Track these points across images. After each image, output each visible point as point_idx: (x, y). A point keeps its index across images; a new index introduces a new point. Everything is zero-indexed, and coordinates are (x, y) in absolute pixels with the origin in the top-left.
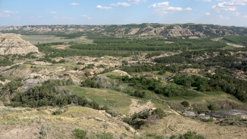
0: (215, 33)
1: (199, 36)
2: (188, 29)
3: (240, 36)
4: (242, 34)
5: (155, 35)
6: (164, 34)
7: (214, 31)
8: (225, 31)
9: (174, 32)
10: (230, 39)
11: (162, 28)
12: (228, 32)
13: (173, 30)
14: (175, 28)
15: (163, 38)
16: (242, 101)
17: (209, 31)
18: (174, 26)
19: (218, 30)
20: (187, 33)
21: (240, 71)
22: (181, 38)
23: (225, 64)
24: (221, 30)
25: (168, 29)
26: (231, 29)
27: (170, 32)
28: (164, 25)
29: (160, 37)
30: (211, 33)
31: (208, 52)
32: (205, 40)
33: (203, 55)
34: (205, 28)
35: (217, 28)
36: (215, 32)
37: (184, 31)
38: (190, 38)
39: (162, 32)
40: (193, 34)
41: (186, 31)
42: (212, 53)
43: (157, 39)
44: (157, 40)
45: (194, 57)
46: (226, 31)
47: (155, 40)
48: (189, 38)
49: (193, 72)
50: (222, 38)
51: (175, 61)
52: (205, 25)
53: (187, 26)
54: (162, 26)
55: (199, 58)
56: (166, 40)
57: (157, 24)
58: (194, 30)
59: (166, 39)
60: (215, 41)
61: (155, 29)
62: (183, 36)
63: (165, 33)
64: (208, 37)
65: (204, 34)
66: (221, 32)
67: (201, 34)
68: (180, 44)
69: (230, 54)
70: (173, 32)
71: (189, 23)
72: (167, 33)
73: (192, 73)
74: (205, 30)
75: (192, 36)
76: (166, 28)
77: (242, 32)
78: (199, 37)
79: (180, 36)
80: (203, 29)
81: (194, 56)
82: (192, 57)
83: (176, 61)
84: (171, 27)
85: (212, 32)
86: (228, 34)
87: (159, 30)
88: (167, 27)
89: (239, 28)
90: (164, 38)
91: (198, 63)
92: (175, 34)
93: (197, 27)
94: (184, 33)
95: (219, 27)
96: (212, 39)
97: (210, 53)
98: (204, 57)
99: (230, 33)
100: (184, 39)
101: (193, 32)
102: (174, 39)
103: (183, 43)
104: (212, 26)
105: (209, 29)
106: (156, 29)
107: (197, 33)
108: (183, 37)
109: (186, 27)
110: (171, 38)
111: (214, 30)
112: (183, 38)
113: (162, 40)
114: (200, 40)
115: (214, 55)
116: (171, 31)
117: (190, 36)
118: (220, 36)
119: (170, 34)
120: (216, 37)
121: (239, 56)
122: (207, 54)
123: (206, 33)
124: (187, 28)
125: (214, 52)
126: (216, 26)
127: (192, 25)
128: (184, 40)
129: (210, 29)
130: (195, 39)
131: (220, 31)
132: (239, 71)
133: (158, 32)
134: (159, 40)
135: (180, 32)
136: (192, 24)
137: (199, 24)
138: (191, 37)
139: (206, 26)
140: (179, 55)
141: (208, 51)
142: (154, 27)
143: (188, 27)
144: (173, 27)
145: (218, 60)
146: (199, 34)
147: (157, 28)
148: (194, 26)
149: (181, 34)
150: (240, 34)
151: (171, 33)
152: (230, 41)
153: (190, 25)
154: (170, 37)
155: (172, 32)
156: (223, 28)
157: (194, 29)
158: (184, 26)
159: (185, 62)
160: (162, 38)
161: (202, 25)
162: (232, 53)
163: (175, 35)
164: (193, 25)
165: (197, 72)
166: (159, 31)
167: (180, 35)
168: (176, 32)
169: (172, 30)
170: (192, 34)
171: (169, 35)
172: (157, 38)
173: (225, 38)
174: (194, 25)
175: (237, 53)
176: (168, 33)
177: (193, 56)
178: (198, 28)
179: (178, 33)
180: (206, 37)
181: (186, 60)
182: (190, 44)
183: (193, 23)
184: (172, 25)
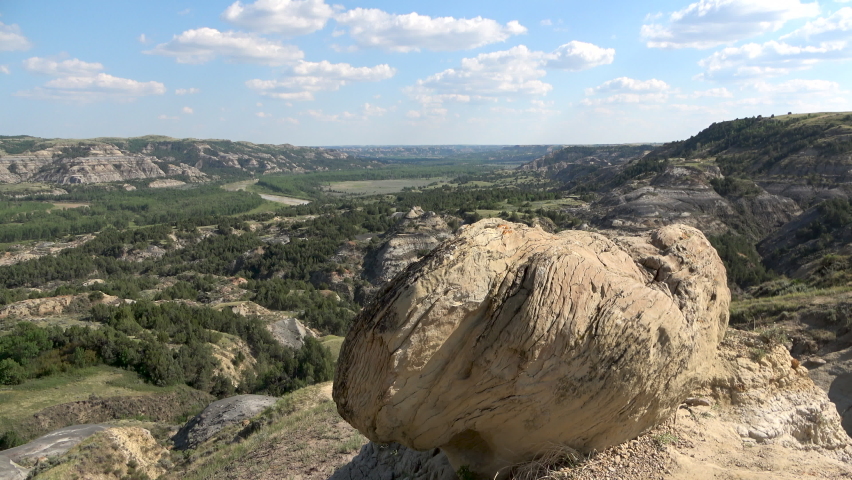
0: (239, 166)
1: (183, 177)
2: (148, 155)
3: (306, 173)
4: (311, 168)
5: (12, 181)
6: (51, 176)
7: (232, 161)
8: (264, 159)
9: (93, 169)
10: (275, 183)
11: (45, 152)
12: (273, 162)
13: (87, 162)
14: (96, 155)
15: (47, 191)
16: (155, 383)
17: (218, 162)
18: (94, 145)
19: (246, 157)
20: (144, 170)
21: (237, 279)
22: (121, 187)
23: (221, 261)
24: (255, 157)
25: (67, 157)
26: (284, 153)
27: (76, 168)
28: (53, 143)
29: (35, 187)
30: (223, 166)
31: (182, 230)
32: (202, 190)
33: (163, 242)
34: (206, 151)
35: (243, 152)
36: (236, 162)
37: (130, 162)
38: (155, 185)
39: (42, 170)
40: (166, 171)
41: (138, 164)
42: (194, 231)
43: (20, 197)
44: (22, 200)
45: (130, 252)
46: (270, 160)
47: (11, 200)
48: (151, 185)
49: (42, 309)
50: (257, 181)
51: (56, 275)
52: (203, 142)
53: (146, 146)
54: (43, 147)
55: (149, 251)
56: (59, 199)
57: (26, 139)
58: (171, 159)
59: (57, 193)
60: (234, 192)
61: (11, 157)
62: (128, 182)
63: (58, 171)
64: (214, 182)
65: (201, 170)
66: (255, 162)
67: (193, 172)
68: (110, 208)
69: (246, 229)
70: (88, 168)
71: (151, 137)
72: (63, 173)
73: (38, 315)
74: (204, 158)
75: (162, 178)
76: (59, 155)
77: (312, 161)
78: (183, 180)
79: (118, 182)
80: (197, 155)
81: (132, 246)
82: (123, 252)
83: (58, 272)
84: (81, 149)
85: (227, 162)
86: (273, 168)
87: (30, 162)
88: (65, 150)
89: (302, 150)
90: (51, 192)
91: (142, 269)
92: (98, 174)
93: (179, 148)
94: (130, 171)
95: (249, 147)
96: (225, 187)
97: (187, 231)
98: (165, 247)
99: (280, 165)
100: (133, 191)
101: (164, 167)
102: (94, 193)
103: (121, 205)
104: (227, 145)
105: (216, 155)
106: (18, 159)
107: (178, 170)
108: (126, 185)
109: (140, 151)
110: (82, 189)
111: (234, 156)
112: (130, 188)
113: (41, 199)
114: (185, 191)
115: (199, 235)
116: (78, 164)
117: (152, 180)
118: (251, 176)
119: (78, 176)
120: (240, 180)
121: (268, 233)
122: (176, 235)
123: (209, 166)
124: (144, 151)
125: (199, 229)
126: (239, 143)
127: (160, 143)
128: (131, 194)
129: (222, 154)
130: (167, 189)
131: (251, 160)
132: (231, 281)
133: (24, 170)
134: (30, 199)
135: (118, 167)
136: (162, 140)
137: (184, 140)
138: (158, 181)
139: (208, 147)
140: (77, 250)
141: (179, 226)
142: (10, 152)
143: (149, 147)
144: (89, 149)
145: (203, 253)
146: (183, 172)
147: (21, 153)
148: (170, 146)
149: (122, 172)
150: (306, 167)
151: (78, 171)
152: (276, 190)
153: (153, 144)
154: (75, 187)
155: (83, 169)
156: (260, 151)
157: (168, 155)
158: (135, 146)
159: (96, 272)
160: (43, 191)
161: (194, 142)
162: (253, 226)
163: (95, 179)
164: (166, 143)
165: (59, 309)
166: (32, 166)
167: (117, 177)
168: (100, 168)
169: (83, 159)
170: (162, 172)
171: (73, 180)
172: (18, 193)
173: (264, 180)
174: (169, 143)
175: (267, 223)
176: (66, 171)
177: (126, 247)
178: (182, 151)
179: (111, 171)
180: (208, 180)
181: (100, 266)
182: (144, 208)
183: (164, 137)
184: (83, 144)
